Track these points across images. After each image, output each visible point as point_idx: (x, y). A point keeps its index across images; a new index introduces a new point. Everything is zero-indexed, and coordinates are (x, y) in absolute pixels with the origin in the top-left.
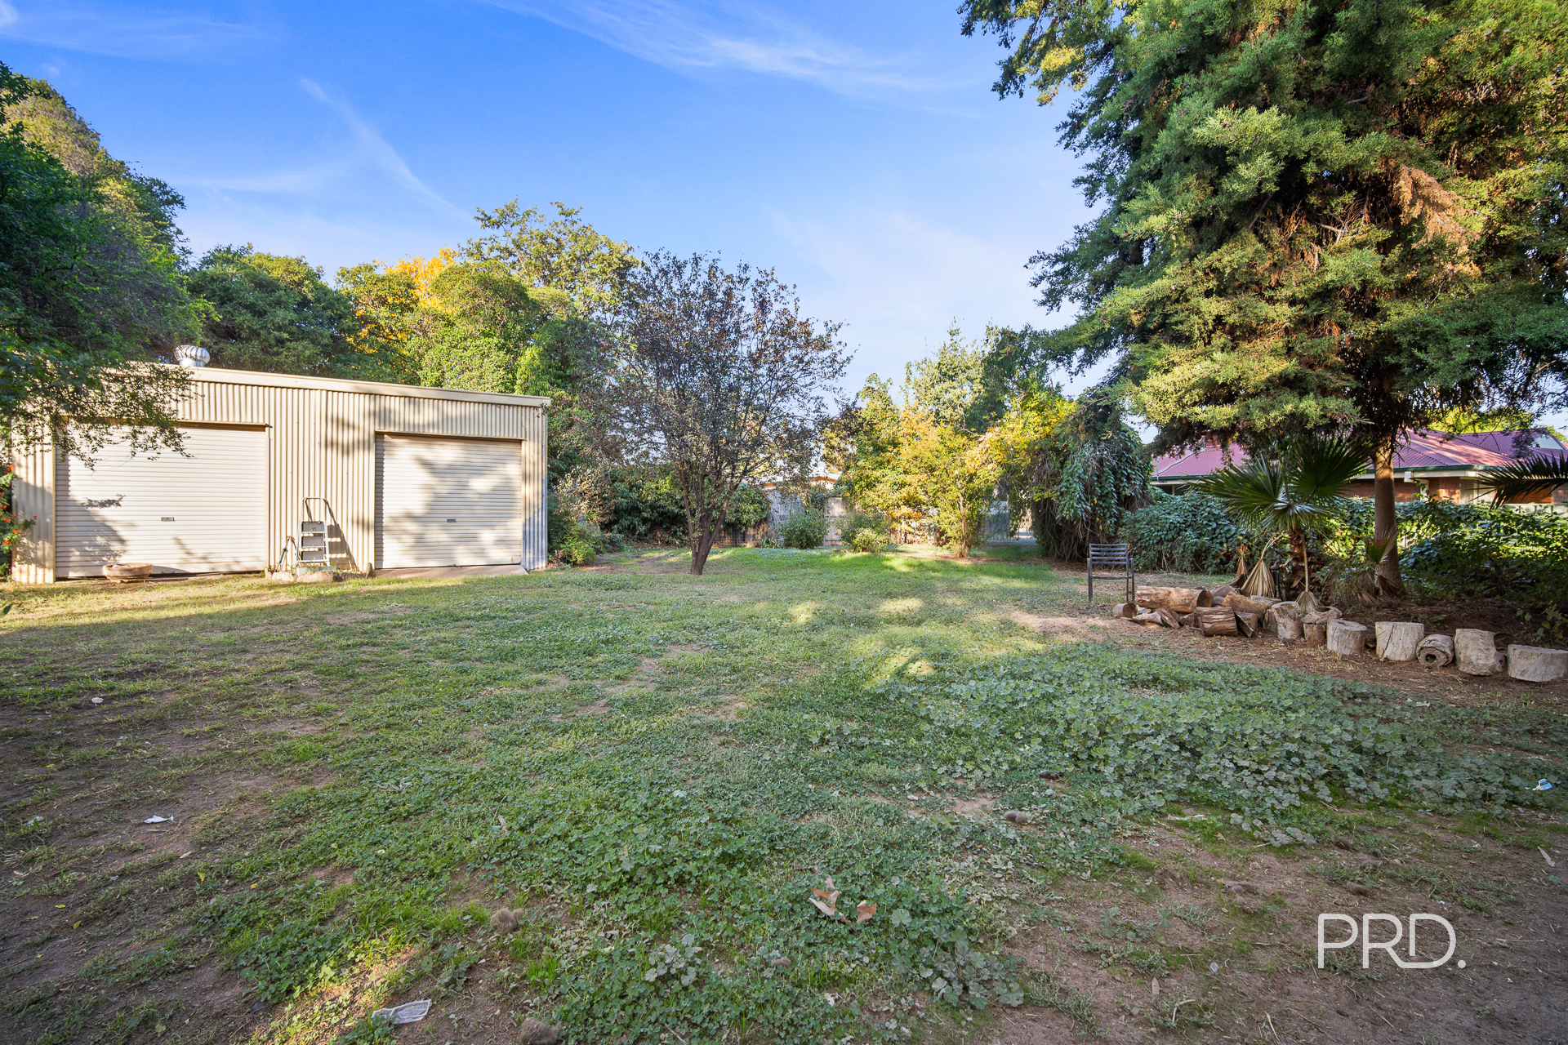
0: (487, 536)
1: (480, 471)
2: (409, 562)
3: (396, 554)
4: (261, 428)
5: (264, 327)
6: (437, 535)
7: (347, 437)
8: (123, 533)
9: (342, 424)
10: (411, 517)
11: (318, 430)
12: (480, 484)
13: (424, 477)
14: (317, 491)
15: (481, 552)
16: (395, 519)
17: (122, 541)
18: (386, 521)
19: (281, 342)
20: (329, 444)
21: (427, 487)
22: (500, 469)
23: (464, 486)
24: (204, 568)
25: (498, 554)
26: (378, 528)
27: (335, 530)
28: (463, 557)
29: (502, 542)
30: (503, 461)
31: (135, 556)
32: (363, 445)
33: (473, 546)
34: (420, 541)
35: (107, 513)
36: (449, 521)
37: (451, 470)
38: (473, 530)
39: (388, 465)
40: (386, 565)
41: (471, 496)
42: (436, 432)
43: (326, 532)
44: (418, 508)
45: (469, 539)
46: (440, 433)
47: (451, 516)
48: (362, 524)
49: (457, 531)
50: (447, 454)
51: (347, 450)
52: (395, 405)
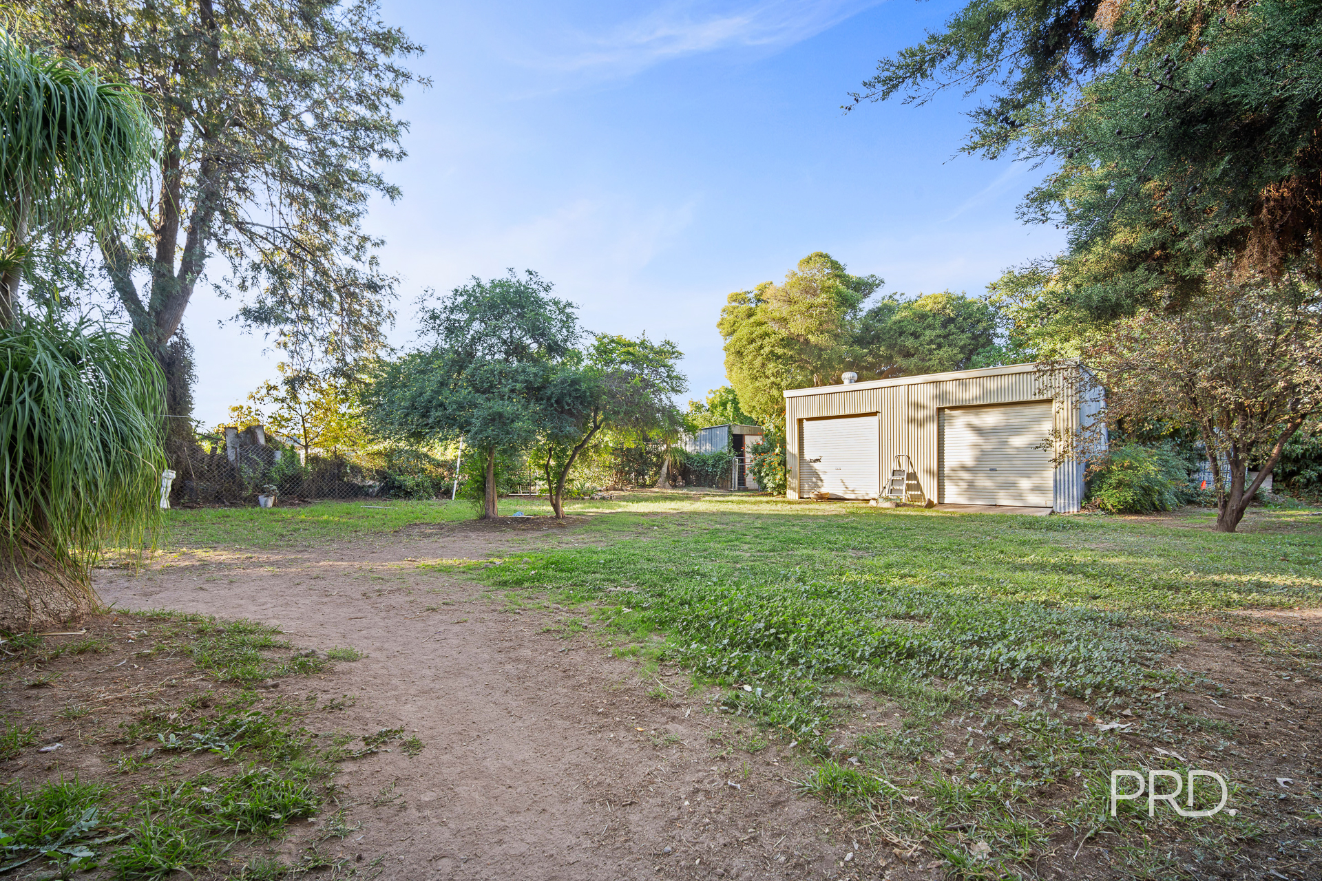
0: (1025, 484)
1: (1017, 431)
2: (962, 500)
3: (953, 494)
4: (875, 414)
5: (921, 345)
6: (984, 482)
7: (921, 414)
8: (822, 477)
9: (918, 406)
10: (964, 468)
11: (903, 412)
12: (1018, 441)
13: (972, 438)
14: (904, 452)
15: (1019, 496)
16: (953, 470)
17: (821, 480)
18: (947, 470)
19: (931, 351)
20: (911, 421)
21: (975, 445)
22: (1036, 427)
23: (1004, 443)
24: (853, 496)
25: (1034, 499)
26: (940, 476)
27: (913, 476)
28: (1004, 500)
29: (1037, 489)
30: (1038, 420)
31: (825, 489)
32: (929, 419)
33: (1012, 492)
34: (971, 485)
35: (816, 465)
36: (991, 470)
37: (995, 431)
38: (1012, 478)
39: (948, 432)
40: (946, 501)
41: (1010, 451)
42: (978, 403)
43: (905, 477)
44: (969, 462)
45: (1009, 486)
46: (982, 403)
47: (993, 466)
48: (930, 472)
49: (1000, 479)
50: (991, 419)
51: (921, 423)
52: (950, 387)
